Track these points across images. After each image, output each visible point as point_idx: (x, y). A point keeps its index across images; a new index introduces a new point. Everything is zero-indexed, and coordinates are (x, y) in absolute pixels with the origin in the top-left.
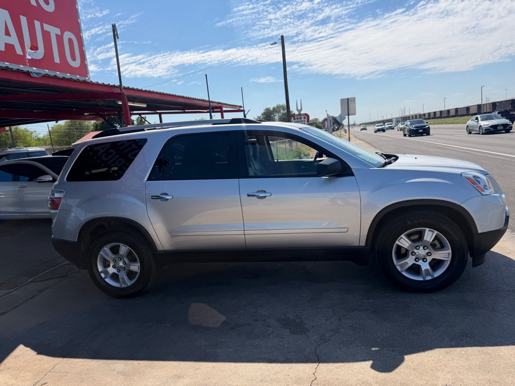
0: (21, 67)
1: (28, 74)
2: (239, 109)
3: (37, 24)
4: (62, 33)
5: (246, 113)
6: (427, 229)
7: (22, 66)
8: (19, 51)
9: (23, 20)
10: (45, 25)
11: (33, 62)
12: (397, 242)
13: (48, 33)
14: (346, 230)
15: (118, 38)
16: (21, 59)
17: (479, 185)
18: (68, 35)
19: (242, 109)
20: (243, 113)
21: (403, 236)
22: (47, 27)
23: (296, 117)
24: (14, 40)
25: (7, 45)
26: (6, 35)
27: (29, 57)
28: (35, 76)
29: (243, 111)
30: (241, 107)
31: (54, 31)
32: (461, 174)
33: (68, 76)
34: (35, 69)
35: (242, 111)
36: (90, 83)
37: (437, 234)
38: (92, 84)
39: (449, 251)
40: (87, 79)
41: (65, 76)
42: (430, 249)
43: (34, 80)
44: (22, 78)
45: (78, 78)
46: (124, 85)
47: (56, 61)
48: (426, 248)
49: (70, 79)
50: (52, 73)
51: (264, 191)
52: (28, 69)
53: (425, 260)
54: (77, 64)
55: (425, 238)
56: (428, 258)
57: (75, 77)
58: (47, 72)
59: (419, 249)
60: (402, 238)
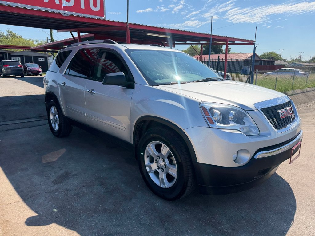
0: (57, 11)
1: (60, 14)
2: (252, 43)
5: (256, 46)
6: (163, 145)
7: (58, 10)
8: (57, 2)
11: (66, 8)
12: (147, 148)
14: (124, 129)
16: (59, 7)
17: (211, 117)
19: (254, 43)
20: (253, 46)
21: (150, 144)
27: (64, 5)
28: (66, 15)
29: (254, 44)
30: (253, 41)
32: (200, 103)
33: (89, 16)
34: (67, 12)
36: (104, 20)
37: (169, 151)
38: (106, 21)
39: (176, 170)
40: (103, 18)
41: (86, 16)
42: (165, 163)
43: (64, 18)
44: (57, 17)
45: (97, 17)
46: (129, 22)
47: (81, 8)
48: (163, 160)
49: (89, 18)
50: (77, 14)
51: (93, 90)
52: (61, 12)
53: (162, 170)
54: (97, 9)
55: (161, 152)
56: (164, 169)
57: (93, 17)
58: (74, 14)
59: (159, 159)
60: (149, 146)
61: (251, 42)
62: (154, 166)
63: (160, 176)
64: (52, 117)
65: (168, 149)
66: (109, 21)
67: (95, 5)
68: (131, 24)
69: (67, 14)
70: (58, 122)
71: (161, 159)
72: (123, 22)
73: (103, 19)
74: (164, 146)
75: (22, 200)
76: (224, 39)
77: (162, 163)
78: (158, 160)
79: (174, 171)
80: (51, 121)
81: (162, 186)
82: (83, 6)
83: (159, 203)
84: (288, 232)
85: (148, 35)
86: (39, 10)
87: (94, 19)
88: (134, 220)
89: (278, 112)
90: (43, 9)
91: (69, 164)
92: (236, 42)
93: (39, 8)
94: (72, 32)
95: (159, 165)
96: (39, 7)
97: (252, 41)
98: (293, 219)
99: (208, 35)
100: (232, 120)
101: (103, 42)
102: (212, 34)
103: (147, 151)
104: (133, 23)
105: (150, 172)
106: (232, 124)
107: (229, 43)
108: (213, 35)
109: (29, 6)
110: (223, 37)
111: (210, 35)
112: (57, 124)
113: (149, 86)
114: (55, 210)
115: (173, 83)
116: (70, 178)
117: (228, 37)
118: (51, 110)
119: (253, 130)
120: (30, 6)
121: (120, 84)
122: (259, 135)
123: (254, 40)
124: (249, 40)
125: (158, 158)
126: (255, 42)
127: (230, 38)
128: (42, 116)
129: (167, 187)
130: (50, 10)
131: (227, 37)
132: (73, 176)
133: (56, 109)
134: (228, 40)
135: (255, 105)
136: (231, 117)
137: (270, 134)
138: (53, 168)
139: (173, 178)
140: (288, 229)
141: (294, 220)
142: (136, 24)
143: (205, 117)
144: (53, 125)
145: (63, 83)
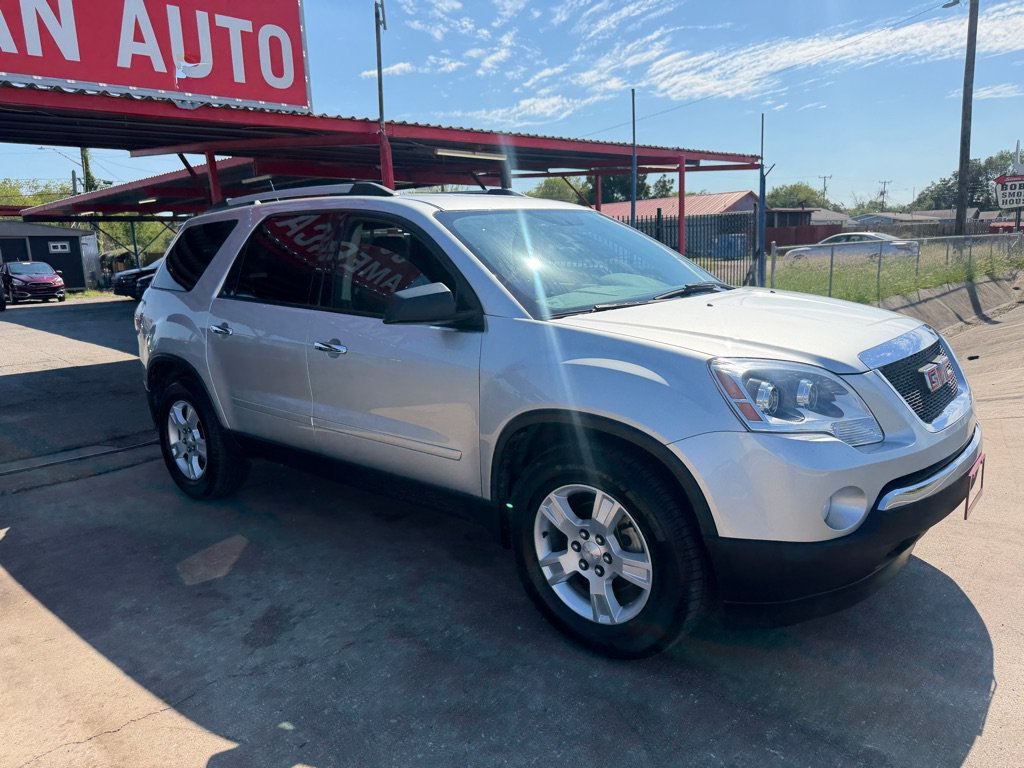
0: (161, 94)
1: (170, 103)
2: (751, 163)
3: (202, 17)
4: (256, 28)
5: (765, 172)
6: (599, 494)
7: (163, 92)
8: (159, 66)
9: (173, 13)
10: (217, 17)
11: (188, 84)
12: (543, 507)
13: (225, 32)
14: (457, 455)
15: (385, 28)
16: (166, 80)
17: (749, 400)
18: (268, 31)
19: (759, 162)
20: (758, 172)
21: (552, 496)
22: (222, 21)
23: (1009, 184)
24: (150, 48)
25: (134, 57)
26: (135, 40)
27: (180, 74)
28: (190, 107)
29: (761, 167)
30: (756, 158)
31: (236, 26)
32: (709, 362)
33: (262, 104)
34: (190, 95)
35: (753, 167)
36: (309, 116)
37: (620, 510)
38: (314, 118)
39: (648, 565)
40: (305, 109)
41: (251, 105)
42: (609, 547)
43: (184, 115)
44: (161, 112)
45: (284, 107)
46: (387, 119)
47: (236, 80)
48: (600, 541)
49: (262, 111)
50: (225, 101)
51: (338, 342)
52: (175, 96)
53: (599, 571)
54: (285, 82)
55: (594, 515)
56: (606, 567)
57: (275, 107)
58: (215, 100)
59: (587, 538)
60: (550, 501)
61: (751, 160)
62: (570, 562)
63: (593, 591)
64: (173, 438)
65: (618, 506)
66: (323, 118)
67: (278, 72)
68: (390, 124)
69: (192, 103)
70: (204, 453)
71: (592, 538)
72: (366, 121)
73: (306, 113)
74: (604, 497)
75: (165, 706)
76: (670, 155)
77: (597, 550)
78: (582, 541)
79: (639, 571)
80: (174, 451)
81: (603, 620)
82: (239, 76)
83: (598, 672)
84: (989, 713)
85: (439, 153)
86: (104, 95)
87: (277, 113)
88: (539, 729)
89: (923, 374)
90: (115, 91)
91: (274, 581)
92: (703, 163)
93: (103, 86)
94: (186, 155)
95: (587, 557)
96: (101, 84)
97: (752, 156)
98: (992, 677)
99: (624, 145)
100: (806, 406)
101: (348, 191)
102: (636, 143)
103: (544, 517)
104: (397, 120)
105: (555, 581)
106: (810, 419)
107: (686, 166)
108: (639, 147)
109: (69, 81)
110: (667, 149)
111: (629, 146)
112: (195, 460)
113: (533, 320)
114: (287, 726)
115: (600, 306)
116: (295, 624)
117: (683, 150)
118: (172, 414)
119: (866, 430)
120: (73, 82)
121: (435, 320)
122: (883, 443)
123: (759, 154)
124: (744, 156)
125: (584, 535)
126: (762, 158)
127: (689, 151)
128: (123, 437)
129: (618, 620)
130: (136, 92)
131: (678, 150)
132: (303, 616)
133: (191, 411)
134: (685, 156)
135: (863, 356)
136: (803, 398)
137: (913, 438)
138: (227, 599)
139: (639, 591)
140: (987, 704)
141: (996, 678)
142: (408, 123)
143: (733, 401)
144: (181, 462)
145: (219, 324)
